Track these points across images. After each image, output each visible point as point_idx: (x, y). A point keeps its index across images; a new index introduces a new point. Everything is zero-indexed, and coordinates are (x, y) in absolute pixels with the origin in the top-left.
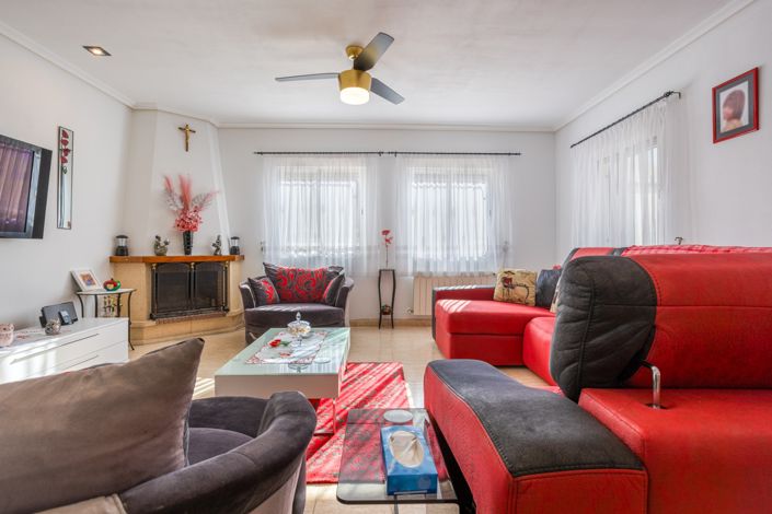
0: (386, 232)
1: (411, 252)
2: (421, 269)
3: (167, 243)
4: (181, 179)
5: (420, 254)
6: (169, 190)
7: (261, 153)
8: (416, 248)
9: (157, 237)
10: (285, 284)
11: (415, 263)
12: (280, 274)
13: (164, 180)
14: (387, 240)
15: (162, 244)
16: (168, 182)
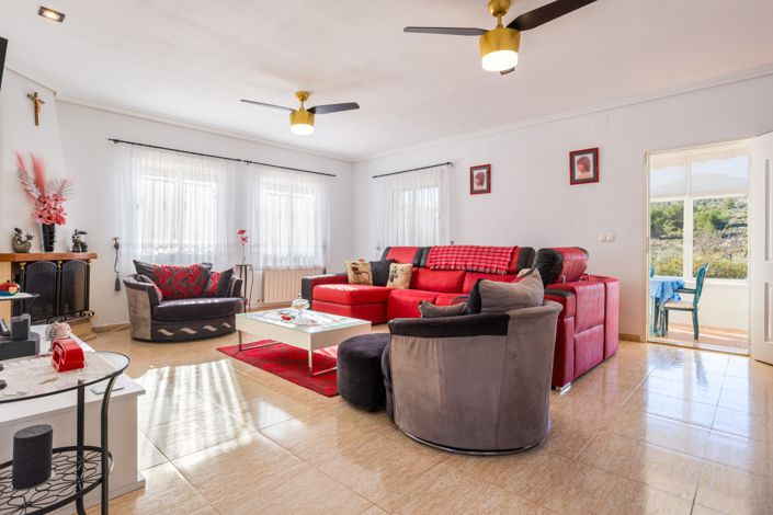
0: (242, 232)
1: (262, 250)
2: (270, 264)
3: (29, 238)
4: (33, 159)
5: (270, 252)
6: (22, 173)
7: (116, 141)
8: (266, 246)
9: (16, 230)
10: (163, 281)
11: (266, 259)
12: (157, 271)
13: (16, 158)
14: (244, 239)
15: (24, 238)
16: (20, 160)
